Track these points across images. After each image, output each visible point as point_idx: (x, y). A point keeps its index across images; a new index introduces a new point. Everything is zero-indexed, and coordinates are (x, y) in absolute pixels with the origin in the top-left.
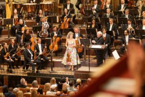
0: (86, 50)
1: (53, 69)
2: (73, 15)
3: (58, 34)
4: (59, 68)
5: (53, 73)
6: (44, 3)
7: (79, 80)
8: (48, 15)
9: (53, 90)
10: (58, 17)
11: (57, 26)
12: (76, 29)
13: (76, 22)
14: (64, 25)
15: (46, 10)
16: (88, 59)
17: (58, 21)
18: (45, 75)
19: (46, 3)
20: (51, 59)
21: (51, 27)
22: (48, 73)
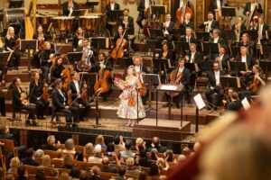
0: (152, 93)
1: (100, 122)
2: (131, 37)
3: (107, 65)
4: (109, 121)
5: (99, 128)
6: (85, 17)
7: (139, 140)
8: (91, 35)
9: (98, 155)
10: (107, 40)
11: (107, 53)
12: (137, 58)
13: (136, 48)
14: (117, 53)
15: (89, 27)
16: (154, 107)
17: (107, 46)
18: (87, 130)
19: (89, 17)
20: (97, 105)
21: (96, 54)
22: (92, 128)
